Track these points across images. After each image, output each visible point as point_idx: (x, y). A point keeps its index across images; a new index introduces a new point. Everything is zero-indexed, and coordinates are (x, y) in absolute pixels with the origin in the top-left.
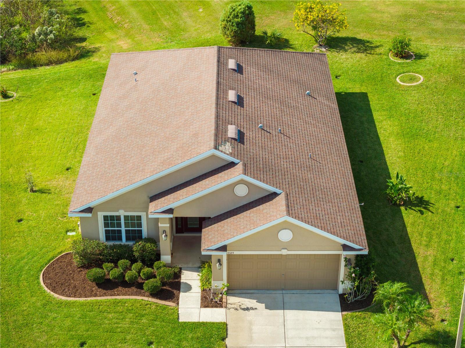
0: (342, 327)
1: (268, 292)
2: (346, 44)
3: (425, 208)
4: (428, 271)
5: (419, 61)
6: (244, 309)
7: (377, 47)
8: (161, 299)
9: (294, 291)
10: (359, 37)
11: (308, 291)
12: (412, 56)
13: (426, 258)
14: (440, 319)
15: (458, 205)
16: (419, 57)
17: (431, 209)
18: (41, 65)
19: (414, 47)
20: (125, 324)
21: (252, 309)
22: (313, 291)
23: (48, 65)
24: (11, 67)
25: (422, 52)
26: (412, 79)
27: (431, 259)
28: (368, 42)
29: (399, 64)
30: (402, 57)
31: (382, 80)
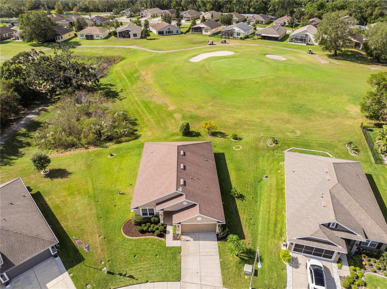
0: (218, 247)
1: (194, 234)
2: (218, 134)
3: (243, 199)
4: (244, 224)
5: (240, 141)
6: (187, 241)
7: (227, 135)
8: (160, 237)
9: (202, 233)
10: (222, 131)
11: (207, 233)
12: (238, 139)
13: (243, 218)
14: (248, 243)
15: (253, 197)
16: (240, 139)
17: (245, 199)
18: (123, 142)
19: (239, 136)
20: (149, 248)
21: (189, 241)
22: (208, 233)
23: (125, 142)
24: (114, 143)
25: (241, 137)
26: (238, 148)
27: (245, 219)
28: (224, 133)
29: (234, 142)
30: (235, 139)
31: (229, 148)
